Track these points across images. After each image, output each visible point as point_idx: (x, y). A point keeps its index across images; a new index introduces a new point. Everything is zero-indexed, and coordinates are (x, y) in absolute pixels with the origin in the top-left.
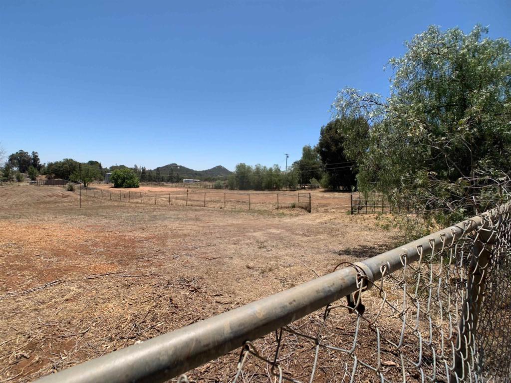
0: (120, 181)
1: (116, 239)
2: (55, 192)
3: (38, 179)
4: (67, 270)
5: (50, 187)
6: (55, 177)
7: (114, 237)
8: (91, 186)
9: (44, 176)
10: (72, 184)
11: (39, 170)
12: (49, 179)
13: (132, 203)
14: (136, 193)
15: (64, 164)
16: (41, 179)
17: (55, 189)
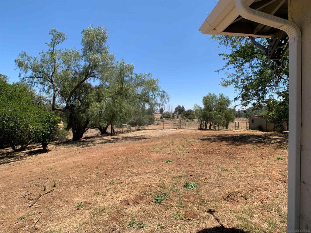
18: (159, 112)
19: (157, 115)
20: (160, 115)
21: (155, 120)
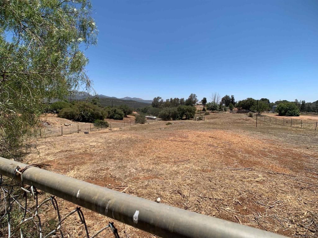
0: (283, 111)
1: (285, 151)
2: (242, 117)
3: (233, 110)
4: (255, 164)
5: (240, 114)
6: (242, 109)
7: (283, 149)
8: (262, 114)
9: (237, 108)
10: (251, 113)
11: (234, 105)
12: (239, 110)
13: (293, 127)
14: (296, 120)
15: (247, 101)
16: (235, 110)
17: (243, 116)
18: (201, 103)
19: (198, 106)
20: (202, 106)
21: (196, 112)
